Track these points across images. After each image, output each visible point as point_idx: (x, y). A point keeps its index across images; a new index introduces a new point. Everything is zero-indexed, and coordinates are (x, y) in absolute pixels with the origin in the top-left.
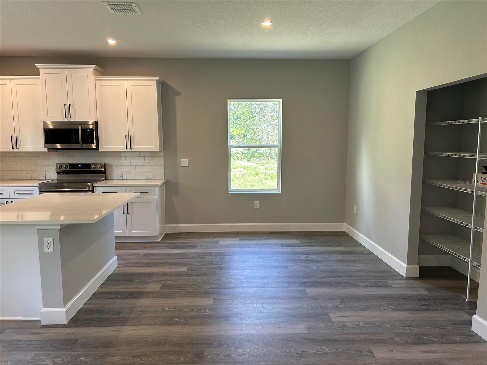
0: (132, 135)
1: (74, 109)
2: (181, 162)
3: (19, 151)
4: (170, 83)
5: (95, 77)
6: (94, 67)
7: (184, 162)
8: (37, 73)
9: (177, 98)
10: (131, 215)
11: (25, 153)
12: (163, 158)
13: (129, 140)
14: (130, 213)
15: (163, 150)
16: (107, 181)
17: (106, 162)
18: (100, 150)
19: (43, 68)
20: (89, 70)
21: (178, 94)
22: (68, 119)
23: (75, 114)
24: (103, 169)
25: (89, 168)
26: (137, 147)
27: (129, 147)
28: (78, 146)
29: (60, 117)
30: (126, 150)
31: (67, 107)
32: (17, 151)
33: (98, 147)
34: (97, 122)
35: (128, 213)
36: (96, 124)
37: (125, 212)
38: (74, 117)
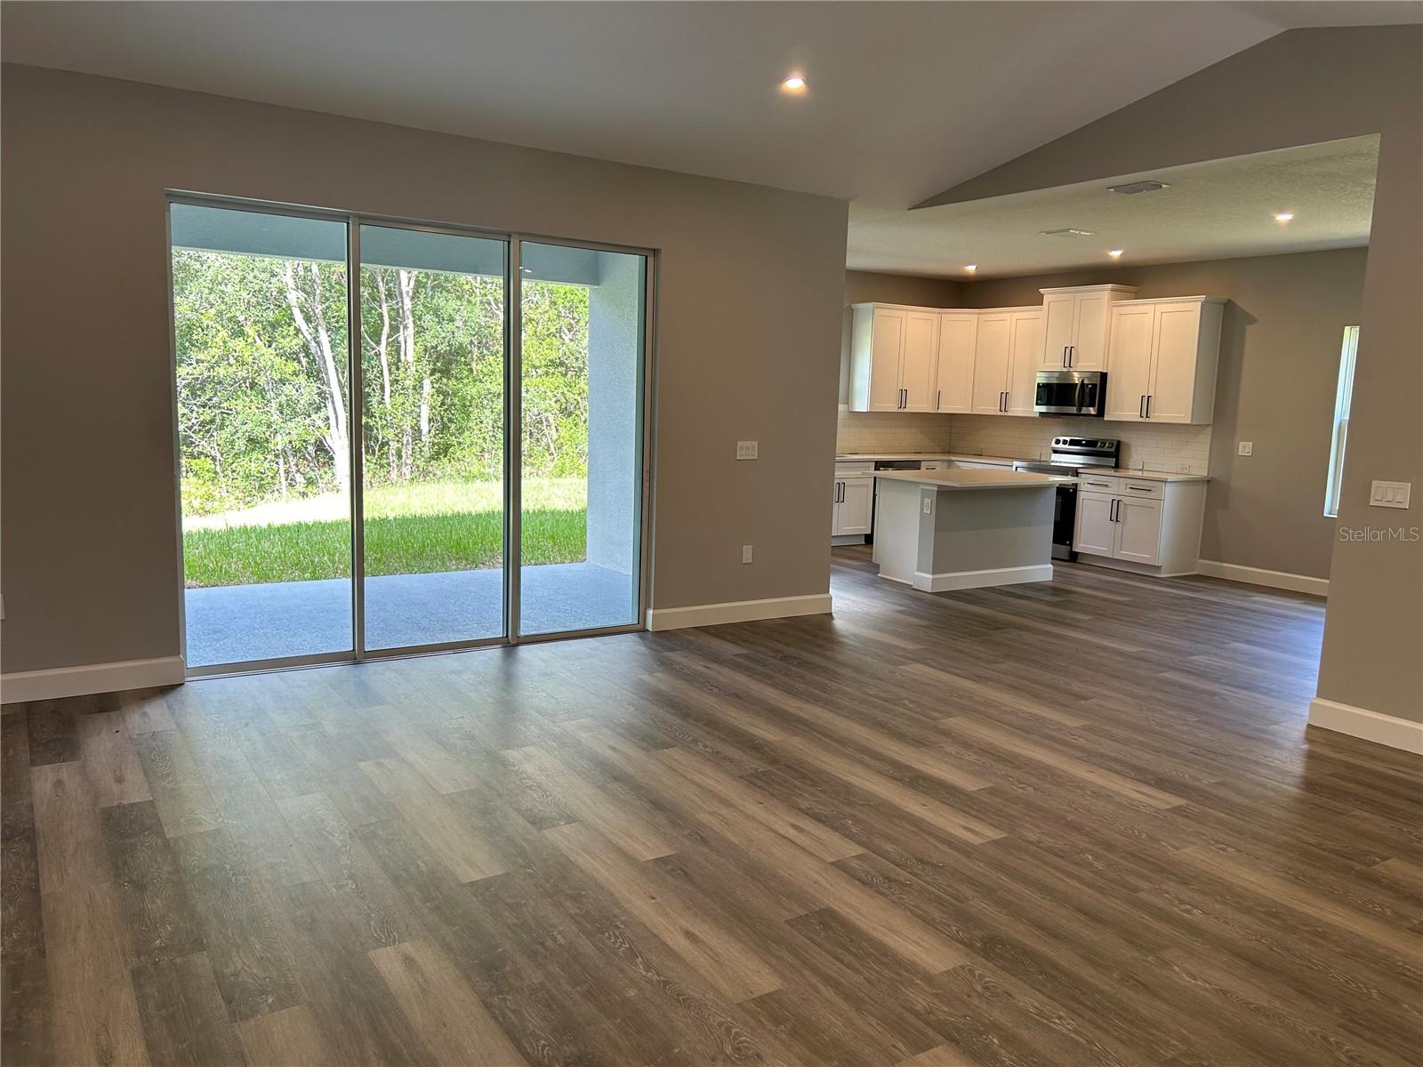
0: (1153, 395)
1: (1078, 354)
2: (1240, 447)
3: (1009, 415)
4: (1242, 303)
5: (1113, 302)
7: (1245, 448)
8: (1039, 301)
9: (1250, 329)
10: (1121, 525)
11: (1014, 417)
12: (1209, 437)
13: (1147, 401)
14: (1121, 521)
15: (1211, 423)
16: (1120, 470)
17: (1123, 439)
18: (1107, 418)
19: (1049, 294)
20: (1104, 292)
21: (1252, 321)
22: (1068, 368)
23: (1077, 362)
24: (1113, 450)
25: (1095, 446)
26: (1158, 416)
27: (1144, 414)
28: (1074, 410)
29: (1058, 366)
30: (1140, 420)
31: (1068, 351)
32: (1006, 414)
33: (1101, 413)
34: (1106, 374)
35: (1117, 521)
36: (1104, 376)
37: (1114, 518)
38: (1076, 366)
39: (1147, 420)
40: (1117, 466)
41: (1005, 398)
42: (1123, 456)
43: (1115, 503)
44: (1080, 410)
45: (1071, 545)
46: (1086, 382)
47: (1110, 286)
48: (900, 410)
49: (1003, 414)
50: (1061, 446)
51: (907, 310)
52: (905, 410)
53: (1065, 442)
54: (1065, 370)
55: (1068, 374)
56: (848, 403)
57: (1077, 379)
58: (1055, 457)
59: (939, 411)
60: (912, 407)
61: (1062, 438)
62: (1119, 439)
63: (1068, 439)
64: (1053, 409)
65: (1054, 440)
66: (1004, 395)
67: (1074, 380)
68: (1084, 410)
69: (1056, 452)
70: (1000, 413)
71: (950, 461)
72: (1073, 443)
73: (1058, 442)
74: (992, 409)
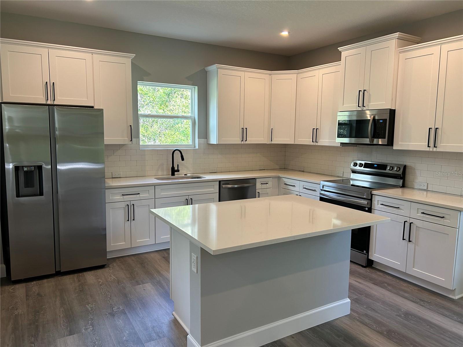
0: (440, 128)
1: (370, 95)
3: (318, 144)
5: (399, 49)
6: (398, 35)
8: (337, 58)
10: (414, 245)
11: (322, 146)
13: (435, 133)
14: (414, 242)
18: (395, 147)
19: (346, 51)
22: (362, 108)
23: (369, 102)
24: (401, 172)
25: (385, 169)
26: (444, 146)
27: (431, 144)
28: (367, 141)
29: (354, 107)
30: (428, 149)
31: (361, 93)
32: (317, 144)
33: (391, 142)
34: (395, 110)
35: (410, 241)
36: (392, 113)
37: (406, 237)
38: (368, 105)
39: (435, 149)
40: (403, 186)
41: (315, 132)
42: (409, 177)
43: (407, 225)
44: (373, 141)
45: (368, 252)
46: (377, 118)
47: (397, 35)
48: (242, 143)
49: (315, 144)
50: (358, 168)
51: (245, 71)
52: (246, 142)
53: (361, 165)
54: (360, 109)
55: (361, 113)
56: (207, 138)
57: (369, 116)
58: (353, 176)
59: (272, 143)
60: (252, 140)
61: (358, 162)
62: (405, 164)
63: (363, 162)
64: (353, 140)
65: (352, 163)
66: (315, 131)
67: (367, 117)
68: (375, 141)
69: (354, 172)
70: (313, 144)
71: (279, 178)
72: (366, 166)
73: (355, 165)
74: (306, 140)
